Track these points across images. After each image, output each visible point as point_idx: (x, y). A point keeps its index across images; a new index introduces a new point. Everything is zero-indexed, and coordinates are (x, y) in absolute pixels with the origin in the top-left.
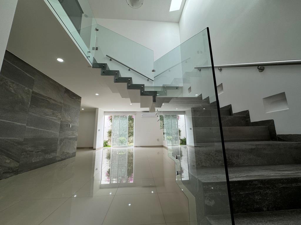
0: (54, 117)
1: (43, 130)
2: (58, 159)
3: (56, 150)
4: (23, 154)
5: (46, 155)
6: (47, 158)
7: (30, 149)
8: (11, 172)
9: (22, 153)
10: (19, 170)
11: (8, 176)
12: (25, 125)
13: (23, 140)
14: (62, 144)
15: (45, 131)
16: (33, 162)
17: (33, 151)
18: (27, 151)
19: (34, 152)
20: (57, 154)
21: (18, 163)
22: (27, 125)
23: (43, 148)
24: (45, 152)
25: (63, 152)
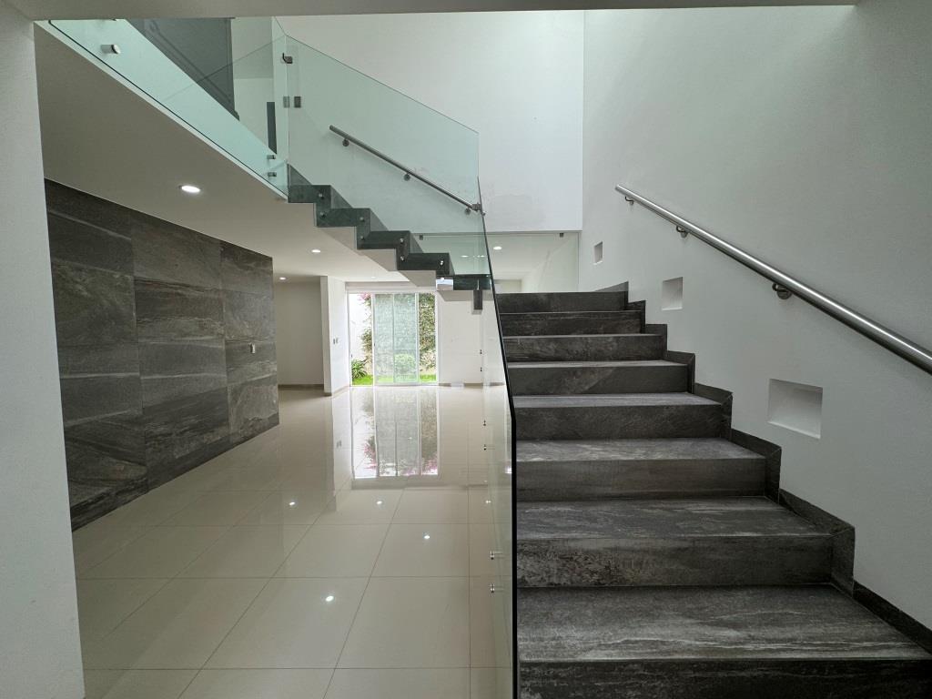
0: (207, 334)
1: (184, 376)
2: (234, 439)
3: (228, 419)
4: (148, 444)
5: (205, 436)
6: (209, 442)
7: (161, 429)
8: (134, 489)
9: (146, 443)
10: (150, 481)
11: (129, 498)
12: (138, 374)
13: (141, 413)
14: (239, 402)
15: (191, 377)
16: (177, 457)
17: (171, 434)
18: (157, 436)
19: (174, 435)
20: (232, 428)
21: (143, 468)
22: (142, 372)
23: (193, 420)
24: (200, 429)
25: (246, 421)
